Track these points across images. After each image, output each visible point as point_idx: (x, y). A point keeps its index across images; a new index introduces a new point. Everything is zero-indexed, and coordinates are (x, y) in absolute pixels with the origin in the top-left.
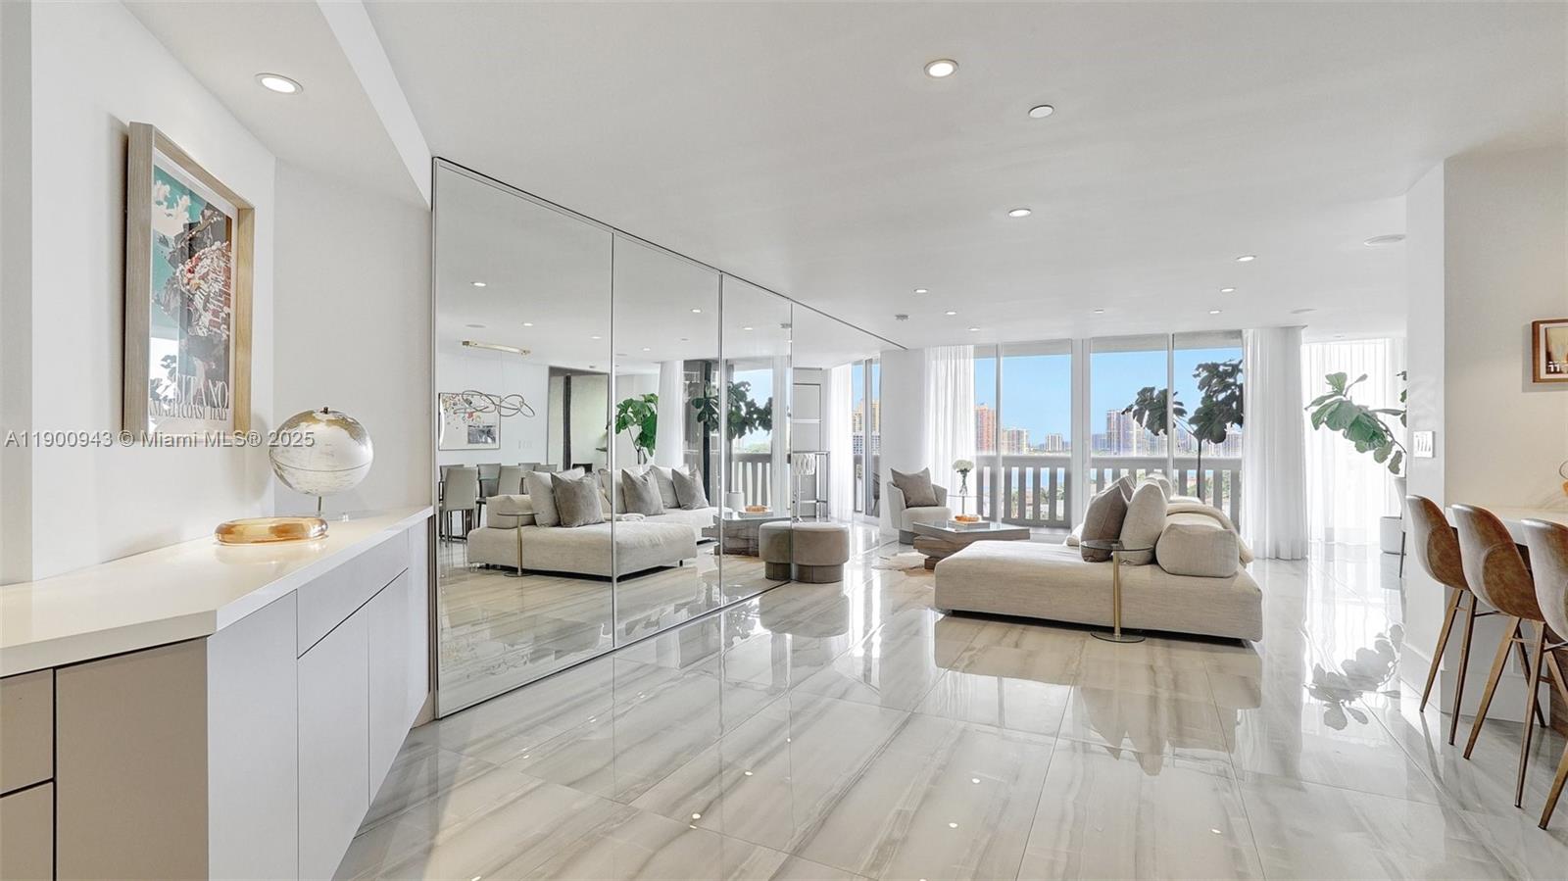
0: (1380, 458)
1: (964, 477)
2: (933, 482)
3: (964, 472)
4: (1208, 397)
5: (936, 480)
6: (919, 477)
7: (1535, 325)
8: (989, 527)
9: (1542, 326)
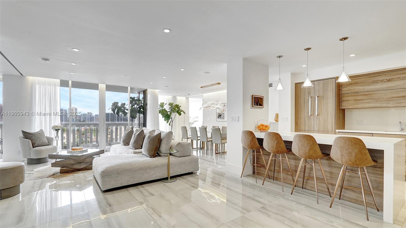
0: (167, 122)
1: (57, 132)
2: (46, 135)
3: (57, 130)
4: (132, 106)
5: (47, 134)
6: (40, 133)
7: (252, 96)
8: (87, 152)
9: (254, 96)
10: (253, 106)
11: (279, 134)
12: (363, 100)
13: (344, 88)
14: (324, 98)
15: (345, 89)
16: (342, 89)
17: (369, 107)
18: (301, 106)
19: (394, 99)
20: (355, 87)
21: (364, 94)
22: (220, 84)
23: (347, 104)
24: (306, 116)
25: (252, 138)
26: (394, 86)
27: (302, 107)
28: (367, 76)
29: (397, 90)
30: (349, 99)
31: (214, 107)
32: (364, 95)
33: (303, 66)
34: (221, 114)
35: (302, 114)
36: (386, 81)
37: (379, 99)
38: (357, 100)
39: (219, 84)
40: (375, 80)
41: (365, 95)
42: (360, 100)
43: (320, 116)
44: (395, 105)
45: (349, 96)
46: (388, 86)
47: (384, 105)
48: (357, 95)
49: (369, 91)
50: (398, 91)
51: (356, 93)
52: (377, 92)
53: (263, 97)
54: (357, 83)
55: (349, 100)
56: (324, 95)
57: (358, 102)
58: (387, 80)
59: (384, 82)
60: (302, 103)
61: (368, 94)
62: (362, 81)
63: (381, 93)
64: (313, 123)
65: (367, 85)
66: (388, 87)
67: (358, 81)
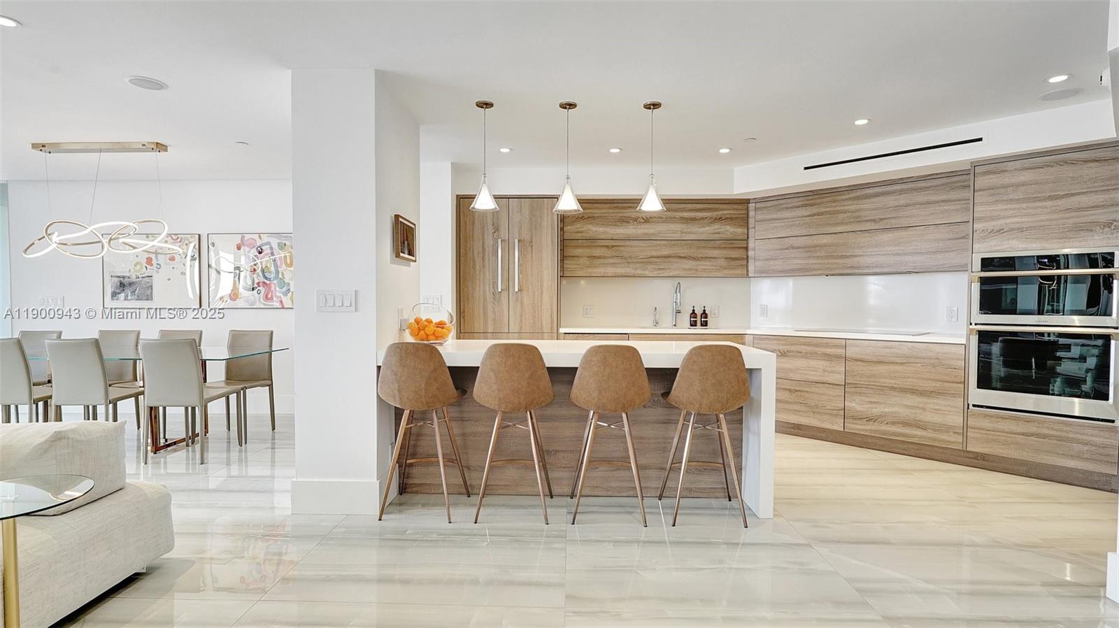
7: (396, 216)
9: (400, 219)
10: (398, 256)
11: (536, 348)
12: (604, 257)
13: (567, 226)
14: (532, 246)
15: (569, 227)
16: (565, 228)
17: (614, 275)
18: (474, 265)
19: (654, 260)
20: (590, 227)
21: (604, 244)
22: (166, 150)
23: (573, 264)
24: (488, 293)
25: (435, 370)
26: (654, 234)
27: (478, 267)
28: (611, 205)
29: (658, 242)
30: (578, 254)
31: (134, 248)
32: (605, 246)
33: (502, 150)
34: (134, 277)
35: (477, 288)
36: (642, 221)
37: (630, 257)
38: (594, 257)
39: (161, 147)
40: (625, 215)
41: (607, 247)
42: (599, 257)
43: (525, 293)
44: (655, 274)
45: (578, 247)
46: (646, 231)
47: (639, 272)
48: (593, 245)
49: (615, 238)
50: (659, 245)
51: (592, 241)
52: (628, 243)
53: (413, 227)
54: (593, 218)
55: (578, 257)
56: (532, 239)
57: (597, 261)
58: (643, 219)
59: (640, 222)
60: (475, 255)
61: (613, 245)
62: (603, 215)
63: (634, 246)
64: (506, 313)
65: (610, 225)
66: (645, 234)
67: (596, 212)
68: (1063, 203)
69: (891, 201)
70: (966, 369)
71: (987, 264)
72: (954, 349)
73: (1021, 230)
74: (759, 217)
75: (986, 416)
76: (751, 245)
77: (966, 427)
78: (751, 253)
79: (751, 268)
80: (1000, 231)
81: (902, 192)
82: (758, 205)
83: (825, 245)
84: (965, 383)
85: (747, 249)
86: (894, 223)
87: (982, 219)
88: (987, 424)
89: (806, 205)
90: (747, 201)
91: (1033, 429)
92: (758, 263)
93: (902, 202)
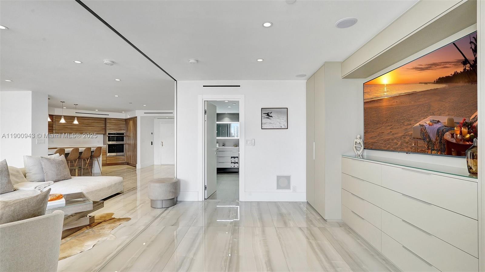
68: (119, 126)
69: (90, 121)
70: (106, 150)
71: (109, 134)
72: (104, 147)
73: (113, 129)
74: (56, 120)
75: (109, 157)
76: (54, 126)
77: (106, 160)
78: (54, 128)
79: (54, 132)
80: (111, 129)
81: (92, 120)
82: (56, 117)
83: (75, 128)
84: (106, 153)
85: (53, 127)
86: (91, 125)
87: (108, 127)
88: (109, 158)
89: (70, 119)
90: (53, 115)
91: (115, 158)
92: (56, 131)
93: (92, 122)
